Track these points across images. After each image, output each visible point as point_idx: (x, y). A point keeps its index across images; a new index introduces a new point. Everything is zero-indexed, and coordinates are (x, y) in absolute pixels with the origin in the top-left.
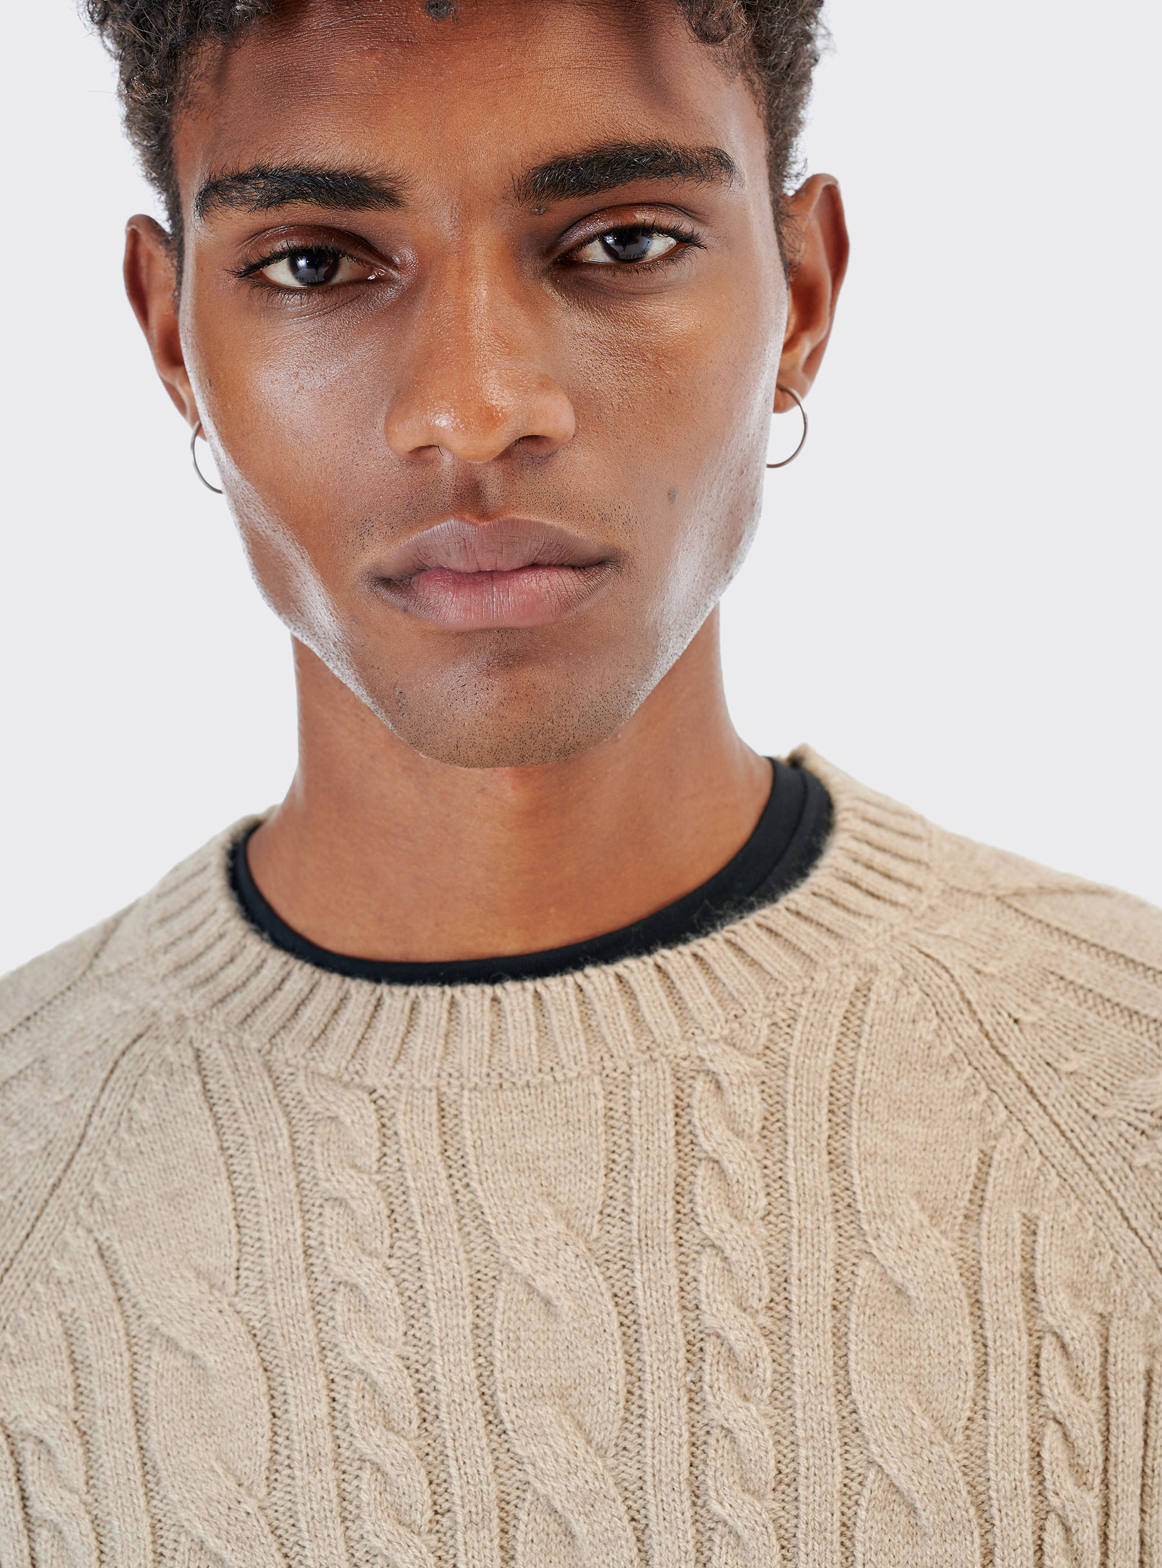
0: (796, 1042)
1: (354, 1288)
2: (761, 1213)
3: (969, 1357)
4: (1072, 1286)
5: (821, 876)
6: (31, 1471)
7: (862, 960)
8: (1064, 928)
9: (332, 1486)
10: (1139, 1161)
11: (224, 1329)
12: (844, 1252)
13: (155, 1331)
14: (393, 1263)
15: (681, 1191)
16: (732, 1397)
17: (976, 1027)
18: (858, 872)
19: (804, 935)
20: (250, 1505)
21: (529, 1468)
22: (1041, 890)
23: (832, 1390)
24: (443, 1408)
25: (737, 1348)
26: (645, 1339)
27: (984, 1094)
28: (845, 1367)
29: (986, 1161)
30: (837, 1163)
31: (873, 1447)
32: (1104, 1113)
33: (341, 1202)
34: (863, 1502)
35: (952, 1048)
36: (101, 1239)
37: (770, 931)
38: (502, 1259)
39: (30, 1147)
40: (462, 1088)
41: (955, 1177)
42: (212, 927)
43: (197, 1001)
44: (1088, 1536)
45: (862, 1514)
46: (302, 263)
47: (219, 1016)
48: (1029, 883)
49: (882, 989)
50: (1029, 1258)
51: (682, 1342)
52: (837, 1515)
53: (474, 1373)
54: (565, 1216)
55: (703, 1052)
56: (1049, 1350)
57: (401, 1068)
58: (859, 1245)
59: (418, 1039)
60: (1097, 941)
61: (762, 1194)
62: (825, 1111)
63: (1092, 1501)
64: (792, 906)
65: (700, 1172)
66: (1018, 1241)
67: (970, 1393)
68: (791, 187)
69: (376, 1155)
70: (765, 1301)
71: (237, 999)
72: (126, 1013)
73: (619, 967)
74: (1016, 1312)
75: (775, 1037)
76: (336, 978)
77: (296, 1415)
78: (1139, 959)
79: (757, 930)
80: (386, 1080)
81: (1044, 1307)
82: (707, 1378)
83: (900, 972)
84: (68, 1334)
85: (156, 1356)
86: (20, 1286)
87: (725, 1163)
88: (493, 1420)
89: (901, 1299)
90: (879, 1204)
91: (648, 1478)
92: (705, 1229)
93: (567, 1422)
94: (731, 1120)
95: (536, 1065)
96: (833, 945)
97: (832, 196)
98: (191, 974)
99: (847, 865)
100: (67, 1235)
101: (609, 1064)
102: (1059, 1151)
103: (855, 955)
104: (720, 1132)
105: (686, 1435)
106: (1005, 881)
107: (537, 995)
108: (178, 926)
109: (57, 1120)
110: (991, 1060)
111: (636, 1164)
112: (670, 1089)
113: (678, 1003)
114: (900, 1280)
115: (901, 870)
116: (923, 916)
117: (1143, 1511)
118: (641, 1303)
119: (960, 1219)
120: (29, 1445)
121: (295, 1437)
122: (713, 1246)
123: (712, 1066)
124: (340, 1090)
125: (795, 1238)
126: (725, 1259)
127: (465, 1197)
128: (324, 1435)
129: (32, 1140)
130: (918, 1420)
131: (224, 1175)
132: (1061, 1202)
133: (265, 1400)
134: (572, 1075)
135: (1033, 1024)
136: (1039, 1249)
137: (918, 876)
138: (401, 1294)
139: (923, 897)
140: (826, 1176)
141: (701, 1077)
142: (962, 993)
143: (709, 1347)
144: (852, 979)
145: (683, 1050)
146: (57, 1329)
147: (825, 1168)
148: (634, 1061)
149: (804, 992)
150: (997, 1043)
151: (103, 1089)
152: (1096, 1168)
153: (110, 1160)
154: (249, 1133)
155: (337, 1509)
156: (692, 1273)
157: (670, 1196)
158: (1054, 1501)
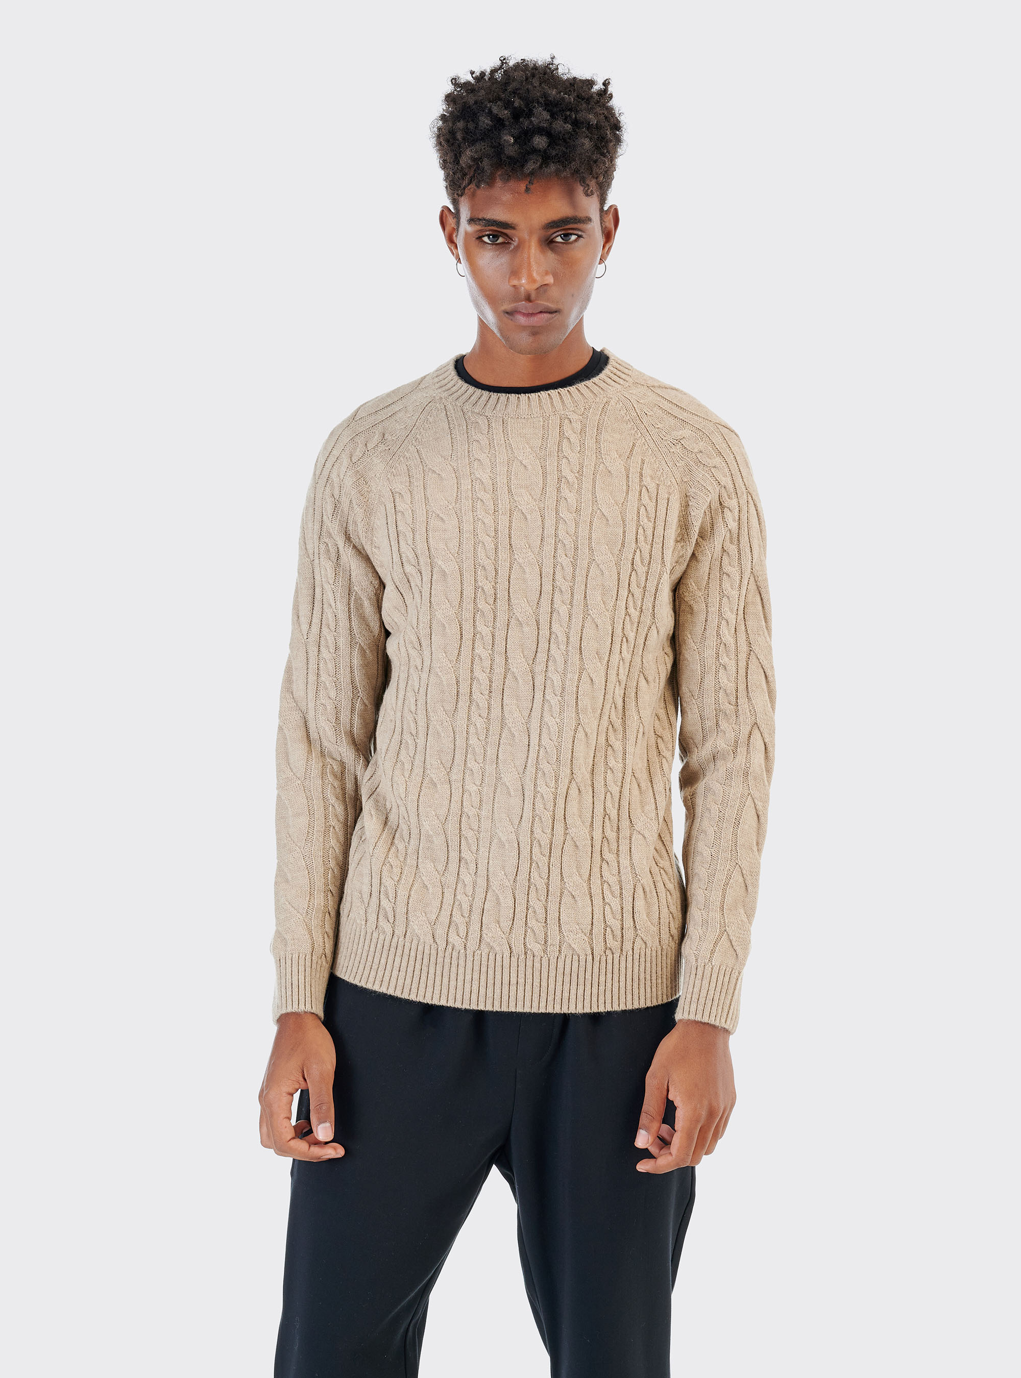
0: (590, 413)
1: (479, 460)
2: (578, 451)
3: (625, 488)
4: (651, 477)
5: (602, 375)
6: (397, 500)
7: (608, 396)
8: (663, 396)
9: (471, 503)
10: (672, 451)
11: (447, 468)
12: (597, 462)
13: (430, 469)
14: (489, 455)
15: (560, 444)
16: (567, 491)
17: (636, 413)
18: (612, 375)
19: (595, 389)
20: (451, 507)
21: (518, 503)
22: (659, 387)
23: (591, 492)
24: (498, 488)
25: (569, 481)
26: (548, 477)
27: (636, 429)
28: (595, 487)
29: (634, 445)
30: (597, 441)
31: (599, 505)
32: (664, 438)
33: (478, 441)
34: (596, 517)
35: (629, 418)
36: (418, 448)
37: (587, 387)
38: (515, 456)
39: (401, 427)
40: (509, 417)
41: (626, 448)
42: (450, 378)
43: (445, 394)
44: (649, 533)
45: (595, 519)
46: (491, 237)
47: (451, 398)
48: (656, 384)
49: (612, 402)
50: (642, 469)
51: (557, 478)
52: (589, 519)
53: (506, 481)
54: (531, 448)
55: (567, 414)
56: (644, 490)
57: (494, 412)
58: (601, 460)
59: (499, 405)
60: (670, 400)
61: (579, 447)
62: (596, 429)
63: (651, 525)
64: (594, 381)
65: (564, 441)
66: (640, 464)
67: (624, 496)
68: (606, 208)
69: (487, 431)
70: (577, 471)
71: (455, 394)
72: (427, 397)
73: (549, 392)
74: (637, 480)
75: (585, 412)
76: (480, 390)
77: (463, 488)
78: (680, 405)
79: (584, 387)
80: (491, 414)
81: (644, 480)
82: (562, 486)
83: (617, 399)
84: (408, 470)
85: (430, 474)
86: (397, 459)
87: (571, 439)
88: (510, 491)
89: (609, 474)
90: (607, 452)
91: (546, 507)
92: (565, 453)
93: (527, 493)
94: (573, 429)
95: (527, 414)
96: (602, 392)
97: (616, 211)
98: (444, 389)
99: (609, 373)
100: (410, 447)
101: (544, 414)
102: (652, 445)
103: (607, 395)
104: (570, 432)
105: (556, 499)
106: (650, 383)
107: (529, 397)
108: (441, 378)
109: (409, 421)
110: (639, 422)
111: (549, 437)
112: (559, 421)
113: (563, 402)
114: (610, 469)
115: (623, 376)
116: (626, 388)
117: (664, 530)
118: (548, 468)
119: (626, 457)
120: (397, 495)
121: (462, 493)
122: (566, 457)
123: (569, 417)
124: (479, 416)
125: (586, 457)
126: (569, 461)
127: (507, 442)
128: (470, 492)
129: (402, 425)
130: (611, 500)
131: (450, 434)
132: (651, 457)
133: (456, 484)
134: (535, 416)
135: (650, 416)
136: (644, 467)
137: (627, 378)
138: (490, 462)
139: (627, 383)
140: (595, 444)
141: (566, 419)
142: (633, 405)
143: (563, 480)
144: (605, 400)
145: (563, 413)
146: (406, 468)
147: (595, 442)
148: (550, 414)
149: (593, 402)
150: (640, 418)
151: (421, 414)
152: (661, 450)
153: (421, 430)
154: (456, 424)
155: (471, 509)
156: (561, 463)
157: (557, 445)
158: (642, 523)
